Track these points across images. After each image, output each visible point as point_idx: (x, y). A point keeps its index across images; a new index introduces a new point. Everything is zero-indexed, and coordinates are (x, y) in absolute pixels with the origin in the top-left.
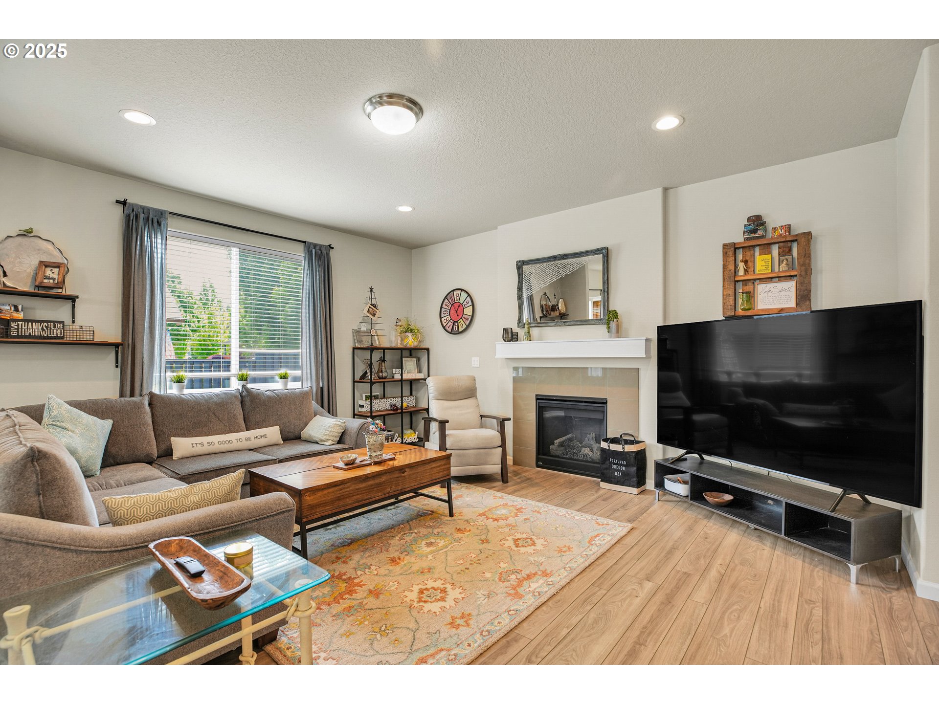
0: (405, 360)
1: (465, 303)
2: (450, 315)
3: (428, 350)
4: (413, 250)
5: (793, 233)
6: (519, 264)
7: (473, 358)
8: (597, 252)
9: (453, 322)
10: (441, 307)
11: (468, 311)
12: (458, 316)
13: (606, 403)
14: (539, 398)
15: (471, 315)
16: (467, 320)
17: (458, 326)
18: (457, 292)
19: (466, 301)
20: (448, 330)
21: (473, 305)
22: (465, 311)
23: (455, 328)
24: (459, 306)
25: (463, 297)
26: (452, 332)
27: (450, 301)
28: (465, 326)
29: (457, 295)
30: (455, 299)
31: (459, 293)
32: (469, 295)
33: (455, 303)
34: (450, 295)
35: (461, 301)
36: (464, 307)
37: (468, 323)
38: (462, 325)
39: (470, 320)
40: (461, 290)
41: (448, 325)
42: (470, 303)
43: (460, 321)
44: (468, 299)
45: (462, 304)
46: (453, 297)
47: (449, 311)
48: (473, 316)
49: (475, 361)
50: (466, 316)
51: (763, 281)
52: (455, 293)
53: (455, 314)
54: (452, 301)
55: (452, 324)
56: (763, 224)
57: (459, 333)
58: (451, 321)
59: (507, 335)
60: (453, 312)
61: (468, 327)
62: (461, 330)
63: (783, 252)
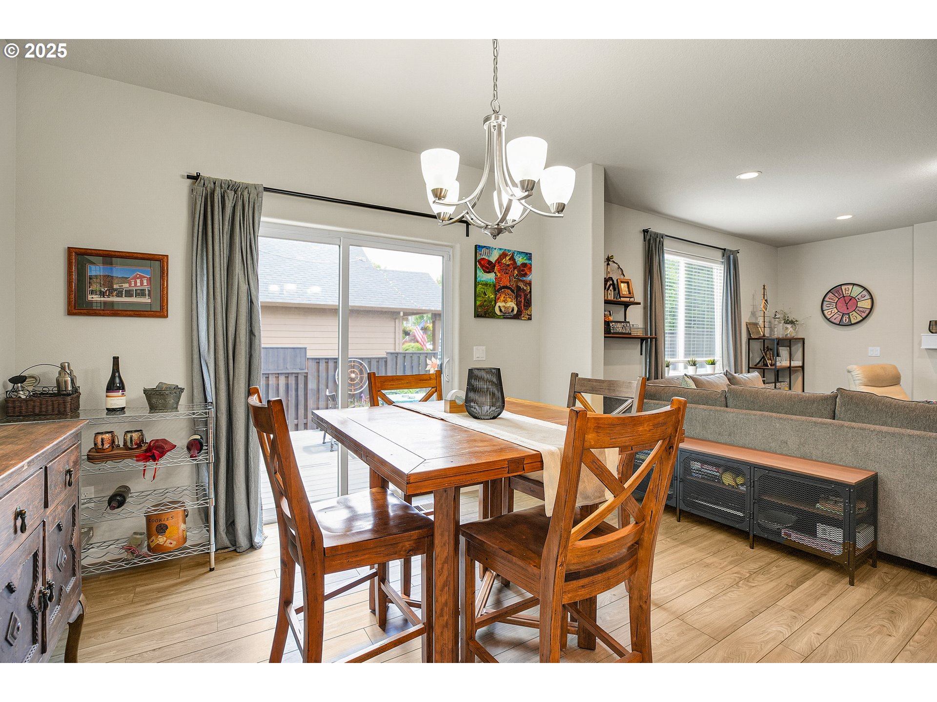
0: (781, 349)
1: (859, 297)
2: (836, 307)
3: (803, 339)
4: (779, 249)
7: (871, 348)
9: (841, 314)
10: (823, 300)
11: (866, 304)
12: (848, 309)
15: (869, 307)
16: (863, 312)
17: (849, 318)
18: (846, 287)
19: (860, 295)
20: (835, 321)
21: (872, 298)
22: (859, 304)
23: (845, 320)
24: (851, 300)
25: (856, 291)
26: (840, 324)
27: (836, 295)
28: (860, 318)
29: (847, 289)
30: (844, 293)
31: (850, 287)
32: (865, 289)
33: (844, 297)
34: (836, 290)
35: (854, 295)
36: (858, 301)
37: (864, 315)
38: (855, 317)
39: (867, 312)
40: (854, 284)
41: (835, 317)
42: (868, 297)
43: (852, 313)
44: (865, 293)
45: (855, 298)
46: (840, 291)
47: (835, 304)
48: (871, 309)
49: (874, 351)
50: (861, 309)
52: (844, 287)
53: (844, 307)
54: (840, 295)
55: (841, 316)
57: (850, 324)
58: (838, 313)
59: (934, 328)
60: (842, 305)
61: (864, 319)
62: (853, 322)
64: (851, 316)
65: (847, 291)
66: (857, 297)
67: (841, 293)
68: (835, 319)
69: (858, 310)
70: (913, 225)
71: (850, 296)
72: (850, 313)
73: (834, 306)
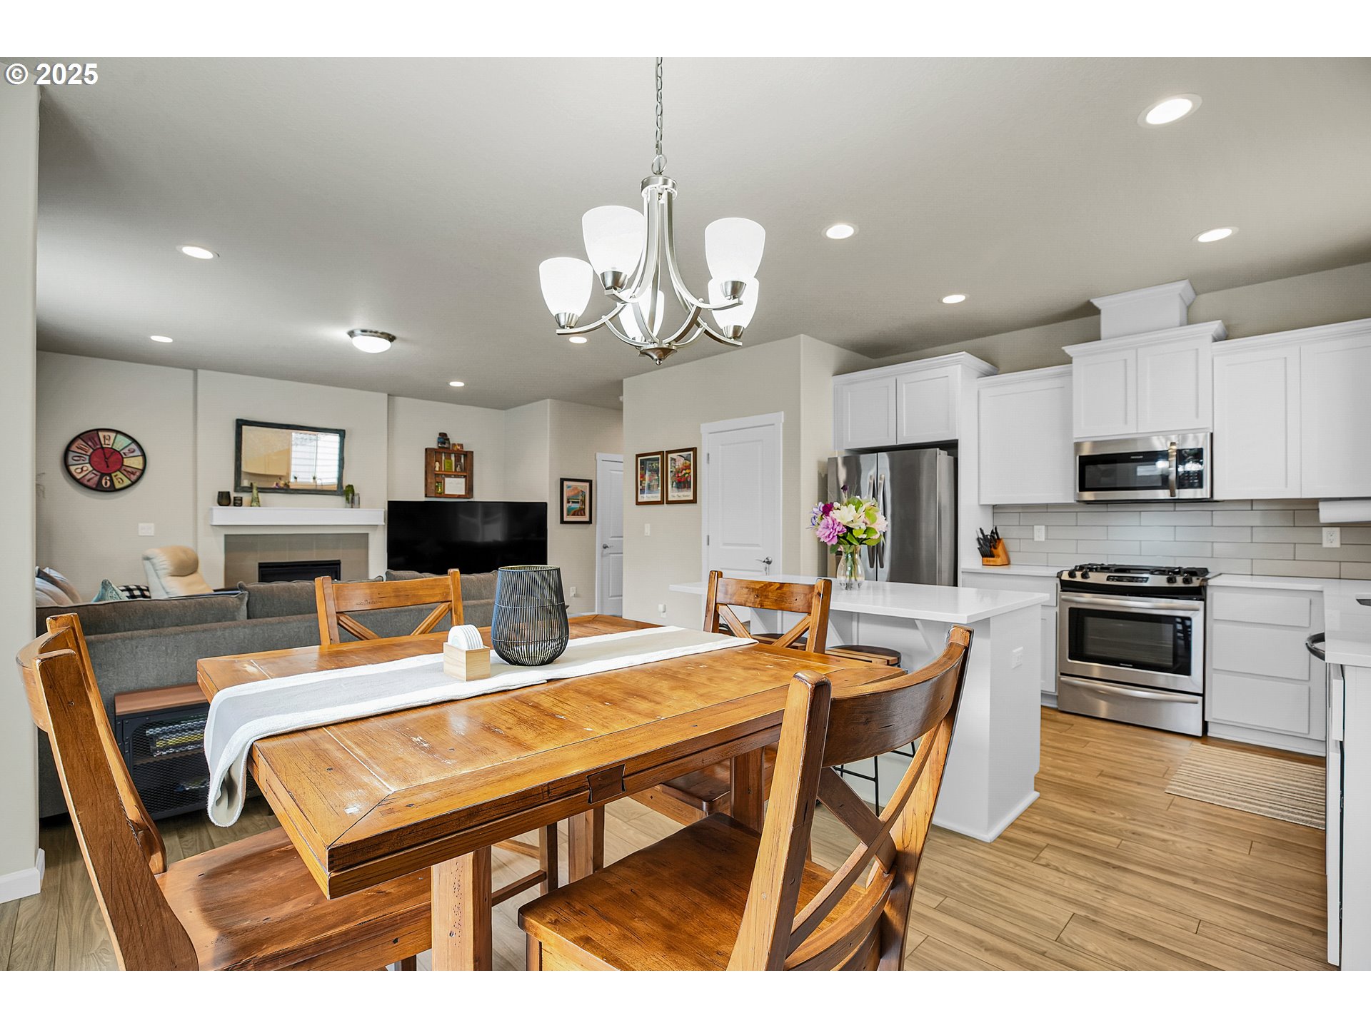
1: (126, 451)
2: (90, 463)
5: (465, 450)
6: (240, 422)
7: (141, 525)
8: (334, 432)
9: (99, 474)
10: (68, 449)
11: (134, 462)
12: (108, 467)
13: (339, 564)
14: (262, 566)
15: (141, 468)
16: (133, 473)
17: (111, 480)
18: (106, 434)
19: (128, 448)
20: (88, 484)
21: (144, 455)
22: (126, 462)
23: (105, 482)
24: (112, 453)
25: (121, 443)
26: (98, 488)
27: (90, 443)
28: (127, 482)
29: (108, 438)
30: (103, 442)
31: (113, 435)
32: (134, 441)
33: (102, 448)
34: (90, 436)
35: (118, 447)
36: (124, 456)
37: (134, 478)
38: (120, 479)
39: (138, 474)
40: (118, 432)
41: (88, 477)
42: (138, 452)
43: (115, 474)
44: (134, 446)
45: (119, 452)
46: (96, 439)
47: (87, 457)
48: (143, 471)
49: (147, 529)
50: (129, 469)
51: (449, 476)
52: (101, 434)
53: (104, 463)
54: (95, 444)
55: (98, 477)
56: (448, 439)
57: (113, 489)
58: (94, 472)
59: (224, 499)
60: (98, 460)
61: (133, 483)
62: (118, 486)
63: (458, 460)
64: (114, 479)
65: (110, 441)
66: (124, 451)
67: (98, 443)
68: (89, 481)
69: (125, 470)
70: (195, 370)
71: (111, 448)
72: (113, 475)
73: (87, 461)
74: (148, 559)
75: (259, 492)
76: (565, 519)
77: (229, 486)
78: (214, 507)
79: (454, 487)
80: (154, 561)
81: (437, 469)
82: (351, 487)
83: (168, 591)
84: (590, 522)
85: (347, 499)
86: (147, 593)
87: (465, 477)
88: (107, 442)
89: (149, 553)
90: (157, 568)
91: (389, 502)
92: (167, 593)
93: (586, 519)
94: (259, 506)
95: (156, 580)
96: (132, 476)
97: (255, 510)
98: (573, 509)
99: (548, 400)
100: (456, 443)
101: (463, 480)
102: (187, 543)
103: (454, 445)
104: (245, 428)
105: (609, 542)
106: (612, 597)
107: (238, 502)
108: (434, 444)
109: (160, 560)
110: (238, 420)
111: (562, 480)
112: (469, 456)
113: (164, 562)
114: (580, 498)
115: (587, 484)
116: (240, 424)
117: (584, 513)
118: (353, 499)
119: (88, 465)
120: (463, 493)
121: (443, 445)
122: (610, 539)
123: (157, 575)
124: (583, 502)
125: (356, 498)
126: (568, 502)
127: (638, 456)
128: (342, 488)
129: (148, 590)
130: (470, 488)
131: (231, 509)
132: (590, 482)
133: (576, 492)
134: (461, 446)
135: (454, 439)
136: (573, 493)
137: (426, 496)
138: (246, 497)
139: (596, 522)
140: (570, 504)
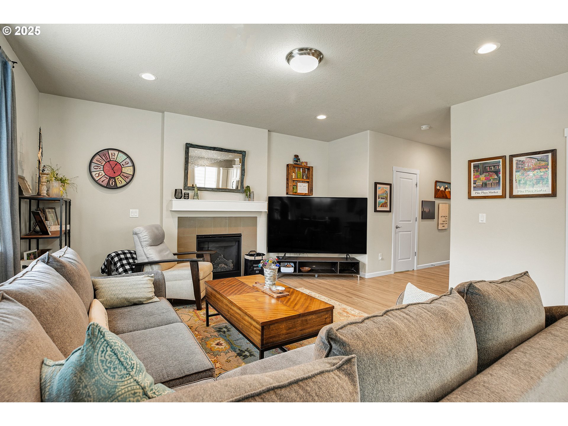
1: (123, 163)
3: (69, 201)
4: (41, 94)
5: (308, 166)
6: (188, 145)
7: (131, 210)
8: (239, 152)
9: (108, 177)
10: (91, 162)
11: (128, 170)
12: (114, 173)
13: (241, 236)
14: (198, 237)
15: (132, 174)
16: (128, 177)
17: (115, 182)
18: (113, 152)
19: (124, 162)
20: (102, 184)
21: (134, 166)
22: (124, 170)
23: (112, 183)
24: (116, 165)
25: (121, 158)
26: (108, 187)
27: (104, 158)
28: (124, 183)
29: (114, 154)
30: (111, 158)
31: (116, 153)
32: (128, 157)
33: (110, 161)
34: (103, 153)
35: (119, 160)
36: (122, 166)
37: (128, 180)
38: (120, 181)
39: (130, 178)
40: (119, 151)
41: (102, 179)
42: (130, 164)
43: (118, 177)
44: (128, 160)
45: (120, 164)
46: (107, 155)
47: (102, 167)
48: (133, 175)
49: (134, 213)
50: (125, 175)
51: (299, 181)
52: (110, 152)
53: (111, 171)
54: (107, 158)
55: (108, 179)
56: (299, 159)
57: (116, 187)
58: (106, 176)
59: (178, 195)
60: (108, 169)
61: (127, 183)
62: (119, 185)
63: (304, 172)
64: (117, 180)
67: (108, 158)
68: (102, 182)
69: (123, 175)
70: (163, 112)
71: (115, 161)
72: (116, 178)
73: (102, 169)
74: (136, 234)
75: (198, 190)
76: (378, 209)
77: (181, 186)
78: (173, 199)
79: (302, 189)
80: (140, 235)
81: (294, 177)
82: (248, 187)
83: (148, 256)
84: (390, 211)
85: (247, 195)
86: (134, 256)
87: (308, 182)
88: (113, 157)
89: (137, 230)
90: (142, 241)
91: (269, 197)
92: (147, 258)
93: (388, 209)
94: (198, 199)
95: (141, 248)
96: (127, 179)
97: (196, 201)
98: (381, 202)
99: (369, 131)
100: (304, 161)
101: (307, 185)
102: (158, 223)
103: (302, 162)
104: (191, 149)
105: (399, 224)
106: (400, 259)
107: (187, 197)
108: (291, 162)
109: (143, 235)
110: (187, 144)
111: (376, 184)
112: (309, 169)
113: (145, 236)
114: (385, 195)
115: (389, 186)
116: (188, 146)
117: (387, 205)
118: (250, 195)
119: (102, 172)
120: (307, 192)
121: (297, 163)
122: (400, 222)
123: (142, 246)
124: (386, 198)
125: (252, 195)
126: (379, 198)
127: (470, 162)
128: (243, 188)
129: (135, 254)
130: (311, 190)
131: (182, 201)
132: (390, 185)
133: (383, 191)
134: (307, 163)
135: (303, 159)
136: (381, 192)
137: (287, 194)
138: (191, 193)
139: (393, 212)
140: (380, 199)
